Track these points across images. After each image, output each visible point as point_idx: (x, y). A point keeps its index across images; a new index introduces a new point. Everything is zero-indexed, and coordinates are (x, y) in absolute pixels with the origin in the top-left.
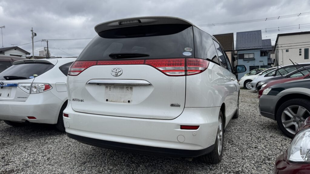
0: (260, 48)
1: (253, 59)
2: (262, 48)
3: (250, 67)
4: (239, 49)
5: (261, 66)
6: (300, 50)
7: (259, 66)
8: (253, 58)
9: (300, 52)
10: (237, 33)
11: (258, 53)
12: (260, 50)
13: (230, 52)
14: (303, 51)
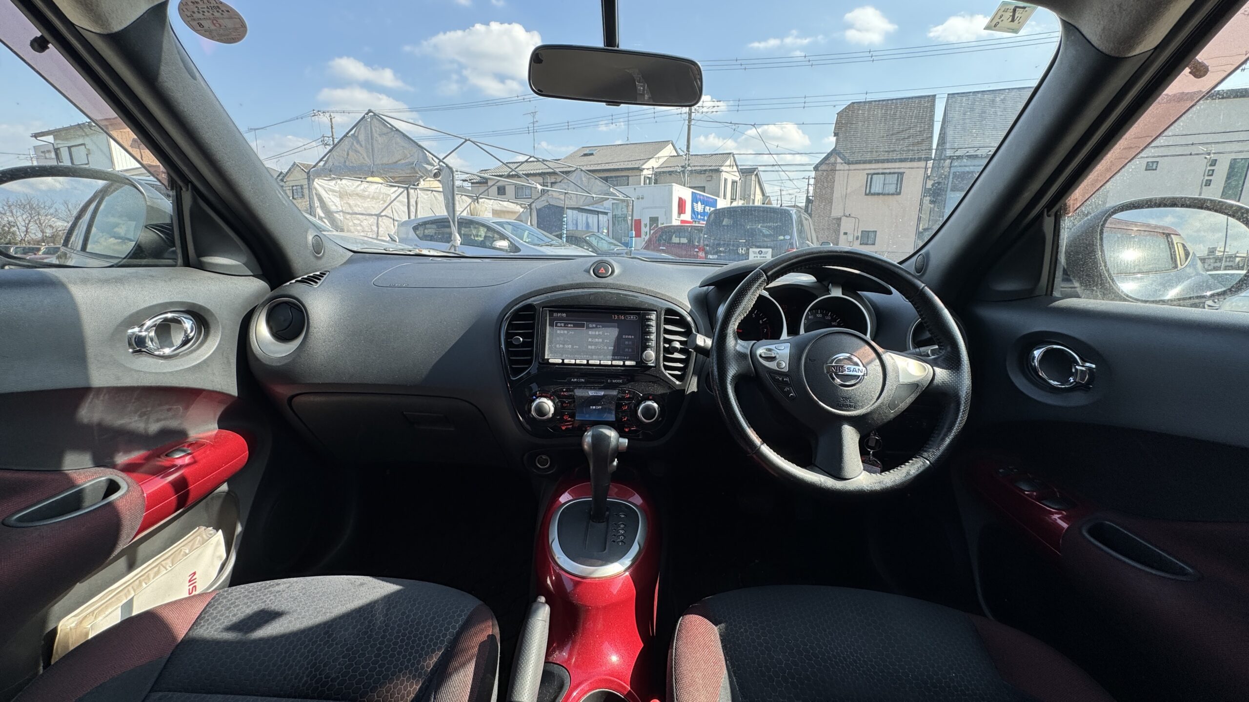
4: (958, 153)
6: (1212, 162)
10: (952, 96)
13: (922, 164)
14: (1223, 168)
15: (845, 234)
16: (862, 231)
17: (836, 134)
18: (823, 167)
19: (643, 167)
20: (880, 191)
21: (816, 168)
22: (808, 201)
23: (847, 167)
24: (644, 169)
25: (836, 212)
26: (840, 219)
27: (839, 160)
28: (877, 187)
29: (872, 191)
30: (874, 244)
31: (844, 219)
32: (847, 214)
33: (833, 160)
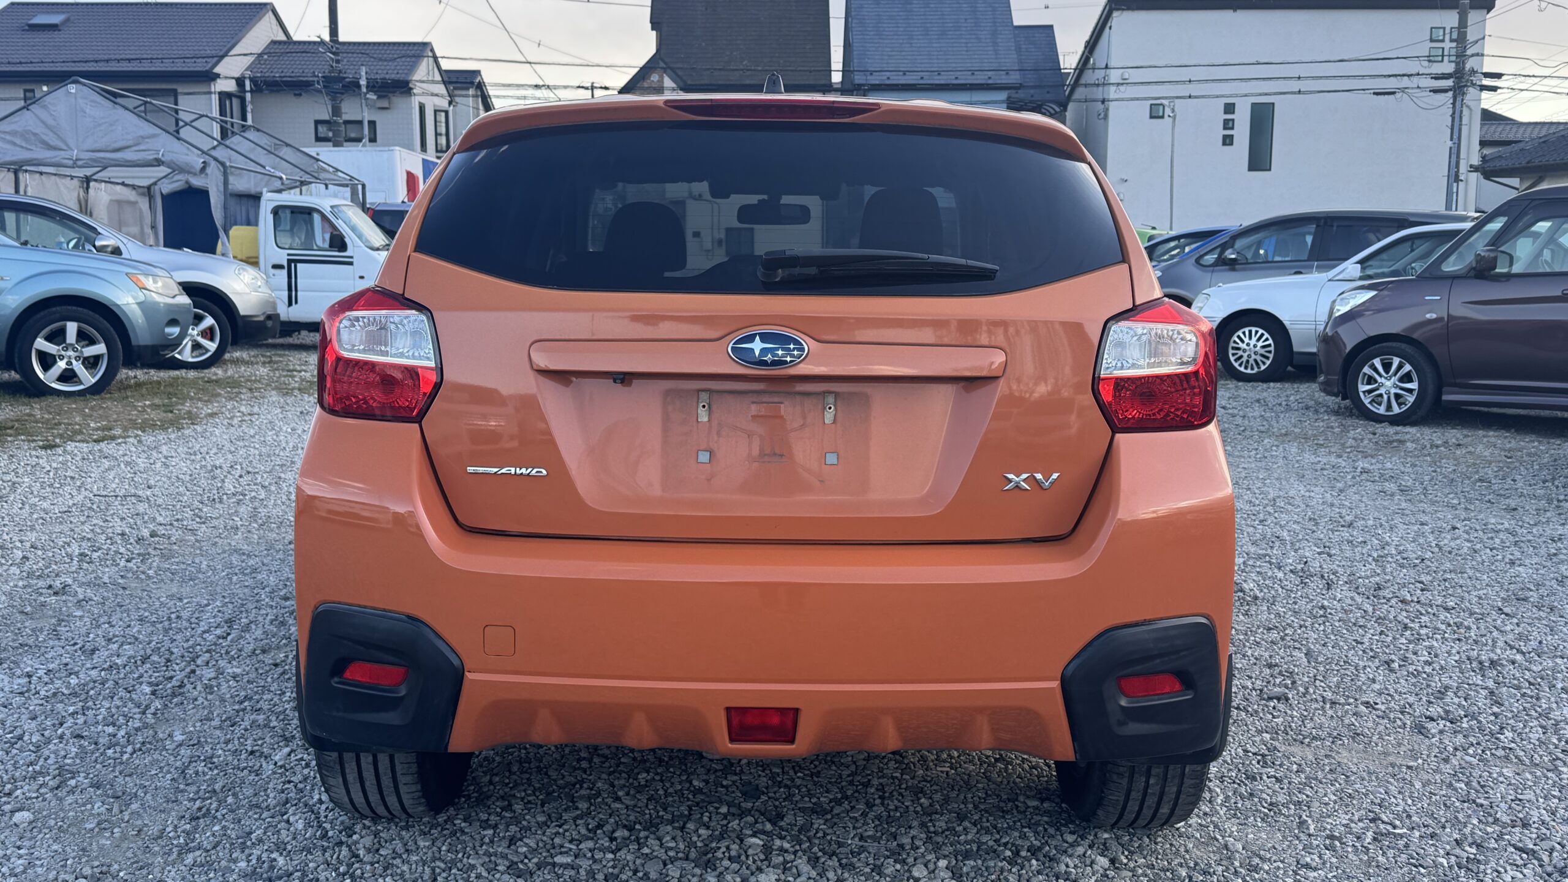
0: (1004, 80)
2: (1019, 86)
4: (875, 80)
6: (1230, 108)
9: (1228, 124)
12: (1003, 95)
14: (1243, 119)
15: (696, 234)
17: (655, 24)
19: (217, 70)
24: (218, 76)
27: (668, 81)
31: (689, 201)
33: (655, 77)
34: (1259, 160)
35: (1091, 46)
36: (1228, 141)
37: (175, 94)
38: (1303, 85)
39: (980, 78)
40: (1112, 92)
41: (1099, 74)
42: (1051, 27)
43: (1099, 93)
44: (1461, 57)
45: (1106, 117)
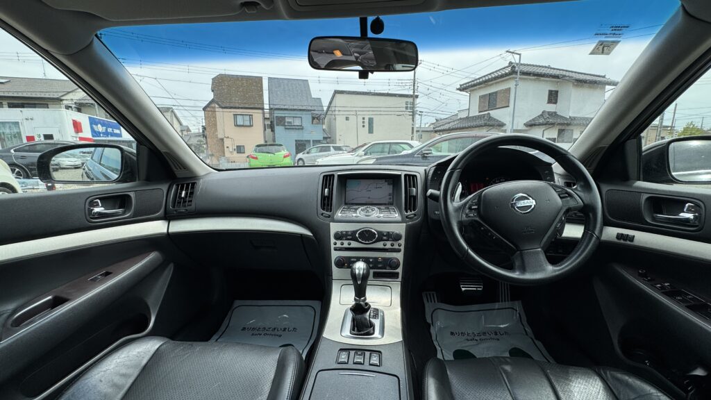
0: (310, 108)
1: (301, 128)
2: (314, 110)
3: (296, 141)
4: (276, 107)
5: (313, 141)
6: (364, 119)
7: (309, 141)
8: (301, 126)
9: (363, 122)
10: (270, 79)
11: (307, 119)
12: (310, 113)
13: (260, 111)
14: (367, 121)
15: (228, 147)
16: (237, 146)
17: (213, 91)
18: (209, 109)
19: (63, 98)
20: (241, 124)
21: (204, 109)
22: (204, 128)
23: (221, 110)
24: (64, 100)
25: (220, 136)
26: (222, 140)
27: (217, 106)
28: (240, 122)
29: (238, 123)
30: (244, 153)
31: (225, 139)
32: (226, 136)
33: (213, 105)
34: (371, 131)
35: (331, 103)
36: (364, 126)
37: (47, 105)
38: (382, 113)
39: (304, 108)
40: (337, 113)
41: (333, 109)
42: (320, 99)
43: (334, 113)
44: (413, 108)
45: (335, 119)
